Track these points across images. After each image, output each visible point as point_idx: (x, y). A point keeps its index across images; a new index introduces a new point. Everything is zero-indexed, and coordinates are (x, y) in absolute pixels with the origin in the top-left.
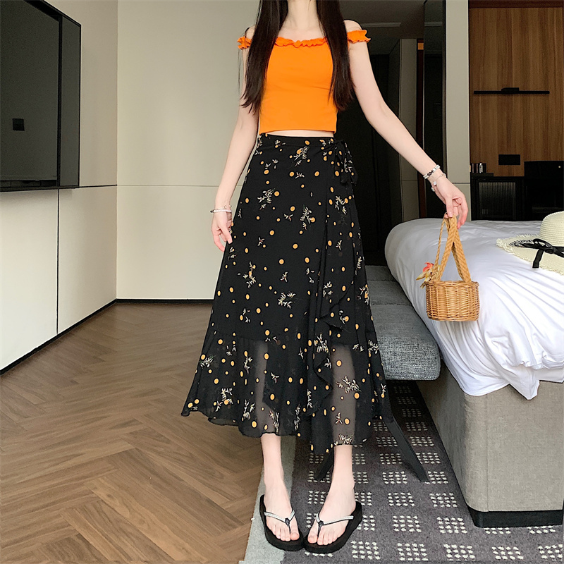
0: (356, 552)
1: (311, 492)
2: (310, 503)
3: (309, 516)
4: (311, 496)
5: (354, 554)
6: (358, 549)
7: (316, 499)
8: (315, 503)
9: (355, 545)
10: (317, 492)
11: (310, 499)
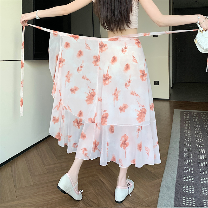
0: (204, 192)
1: (185, 167)
2: (185, 171)
3: (185, 177)
4: (185, 169)
5: (203, 193)
6: (205, 191)
7: (187, 170)
8: (187, 172)
9: (204, 189)
10: (187, 168)
11: (185, 170)
